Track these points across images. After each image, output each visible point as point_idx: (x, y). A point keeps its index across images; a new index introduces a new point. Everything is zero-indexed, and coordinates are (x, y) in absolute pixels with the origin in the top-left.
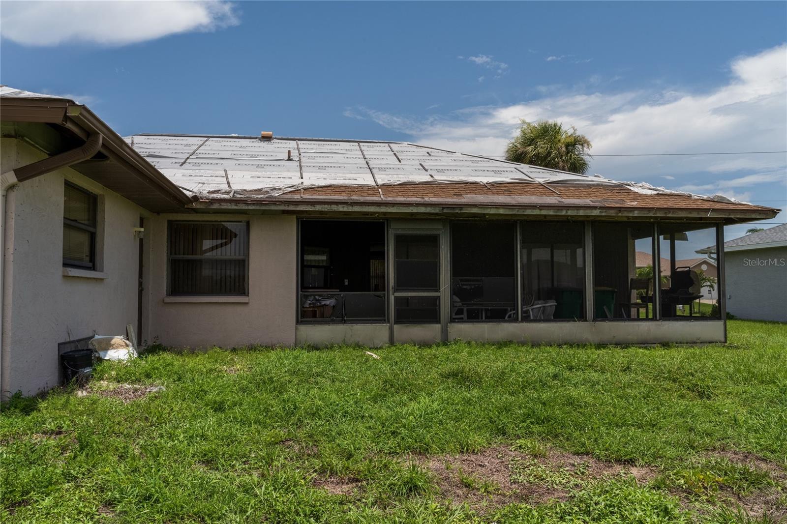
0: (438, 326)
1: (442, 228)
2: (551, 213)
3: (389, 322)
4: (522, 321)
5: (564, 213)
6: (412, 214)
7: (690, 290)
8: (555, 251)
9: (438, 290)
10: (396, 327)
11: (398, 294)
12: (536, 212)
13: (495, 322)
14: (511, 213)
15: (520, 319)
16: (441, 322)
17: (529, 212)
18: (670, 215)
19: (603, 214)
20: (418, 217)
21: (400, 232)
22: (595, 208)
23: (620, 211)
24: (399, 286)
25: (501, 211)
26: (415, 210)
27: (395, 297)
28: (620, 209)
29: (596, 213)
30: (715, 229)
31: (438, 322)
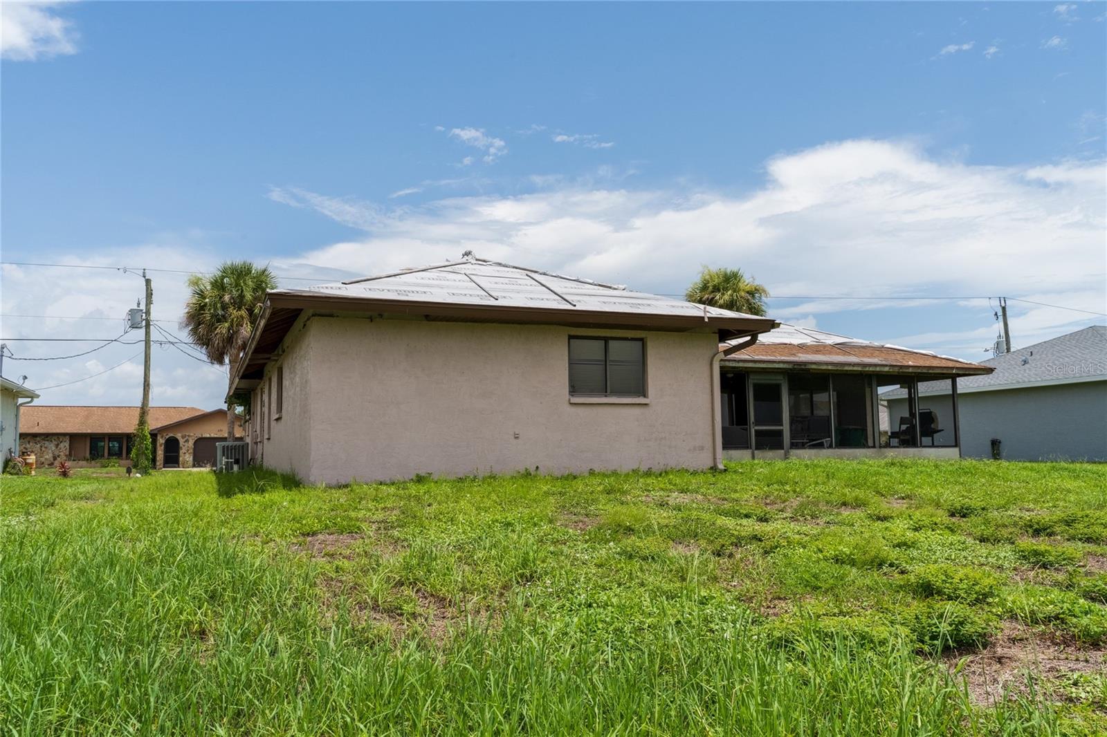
0: (783, 451)
1: (782, 378)
2: (860, 369)
3: (751, 448)
4: (835, 448)
5: (867, 369)
6: (763, 368)
7: (932, 426)
8: (814, 395)
9: (782, 425)
10: (756, 452)
11: (757, 428)
12: (851, 368)
13: (819, 448)
14: (836, 369)
15: (834, 446)
16: (785, 448)
17: (846, 368)
18: (930, 371)
19: (891, 370)
20: (768, 370)
21: (755, 381)
22: (886, 366)
23: (901, 368)
24: (757, 423)
25: (830, 367)
26: (777, 366)
27: (755, 430)
28: (901, 367)
29: (886, 369)
30: (950, 380)
31: (783, 449)
